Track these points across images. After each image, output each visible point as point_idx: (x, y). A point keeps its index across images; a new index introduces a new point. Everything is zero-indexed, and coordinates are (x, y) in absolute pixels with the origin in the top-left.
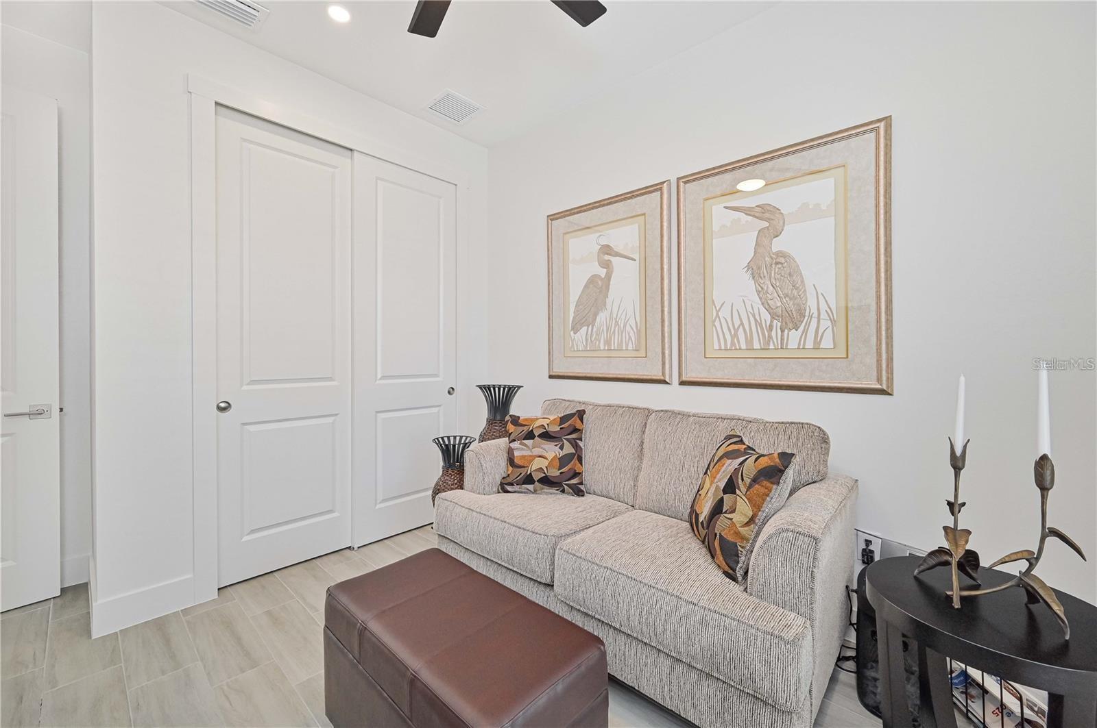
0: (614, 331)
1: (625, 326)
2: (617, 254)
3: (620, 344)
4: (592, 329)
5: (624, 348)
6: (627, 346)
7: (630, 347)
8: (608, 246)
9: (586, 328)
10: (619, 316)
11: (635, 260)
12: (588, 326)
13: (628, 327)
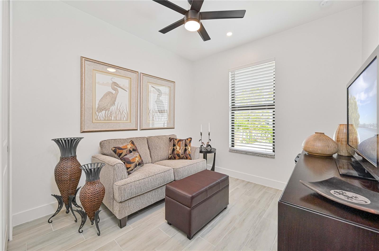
0: (118, 113)
1: (123, 112)
2: (120, 87)
3: (121, 118)
4: (108, 112)
5: (122, 120)
6: (123, 119)
7: (124, 119)
8: (115, 83)
9: (105, 111)
10: (120, 109)
11: (127, 91)
12: (106, 111)
13: (124, 113)
